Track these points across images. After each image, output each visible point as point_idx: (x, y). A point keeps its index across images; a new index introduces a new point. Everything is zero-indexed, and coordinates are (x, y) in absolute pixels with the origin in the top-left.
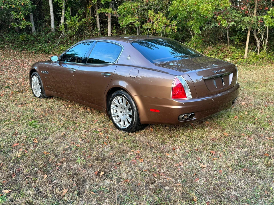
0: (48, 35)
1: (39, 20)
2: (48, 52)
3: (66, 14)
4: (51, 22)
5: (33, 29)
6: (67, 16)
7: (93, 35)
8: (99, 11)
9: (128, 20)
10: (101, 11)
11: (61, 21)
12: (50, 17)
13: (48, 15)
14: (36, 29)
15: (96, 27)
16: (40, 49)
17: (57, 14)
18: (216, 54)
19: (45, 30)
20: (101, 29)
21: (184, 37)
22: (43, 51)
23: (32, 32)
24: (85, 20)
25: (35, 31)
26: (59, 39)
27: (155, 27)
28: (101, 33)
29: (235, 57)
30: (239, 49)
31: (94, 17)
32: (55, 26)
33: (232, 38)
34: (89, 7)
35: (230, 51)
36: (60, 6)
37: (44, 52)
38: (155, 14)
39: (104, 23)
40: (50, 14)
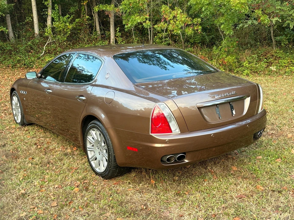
0: (29, 43)
1: (19, 22)
2: (29, 65)
3: (53, 14)
4: (35, 24)
5: (11, 35)
6: (55, 16)
7: (90, 41)
8: (96, 9)
9: (135, 20)
10: (99, 8)
11: (47, 23)
12: (32, 18)
13: (30, 16)
14: (14, 34)
15: (94, 29)
16: (19, 61)
17: (42, 14)
18: (256, 61)
19: (26, 35)
20: (101, 32)
21: (213, 38)
22: (22, 64)
23: (8, 39)
24: (79, 20)
25: (13, 38)
26: (45, 47)
27: (170, 27)
28: (102, 37)
29: (283, 64)
30: (288, 54)
31: (91, 16)
32: (39, 30)
33: (278, 38)
34: (84, 4)
35: (276, 57)
36: (46, 3)
37: (25, 65)
38: (171, 10)
39: (105, 24)
40: (33, 14)
